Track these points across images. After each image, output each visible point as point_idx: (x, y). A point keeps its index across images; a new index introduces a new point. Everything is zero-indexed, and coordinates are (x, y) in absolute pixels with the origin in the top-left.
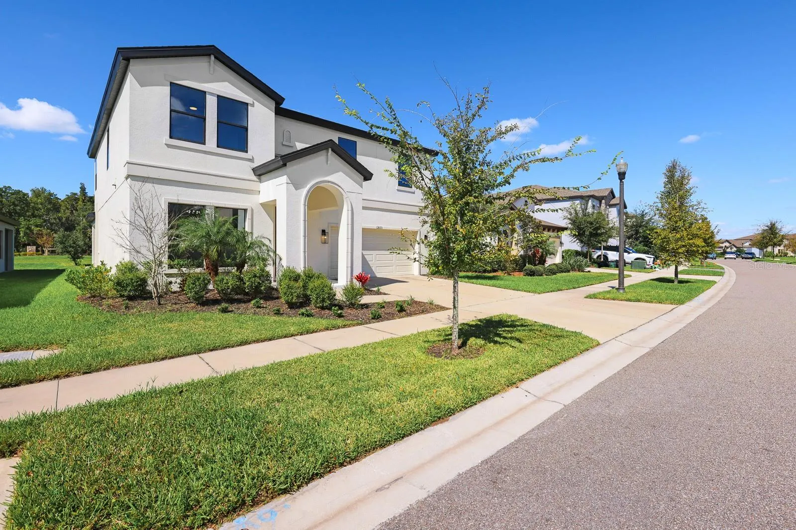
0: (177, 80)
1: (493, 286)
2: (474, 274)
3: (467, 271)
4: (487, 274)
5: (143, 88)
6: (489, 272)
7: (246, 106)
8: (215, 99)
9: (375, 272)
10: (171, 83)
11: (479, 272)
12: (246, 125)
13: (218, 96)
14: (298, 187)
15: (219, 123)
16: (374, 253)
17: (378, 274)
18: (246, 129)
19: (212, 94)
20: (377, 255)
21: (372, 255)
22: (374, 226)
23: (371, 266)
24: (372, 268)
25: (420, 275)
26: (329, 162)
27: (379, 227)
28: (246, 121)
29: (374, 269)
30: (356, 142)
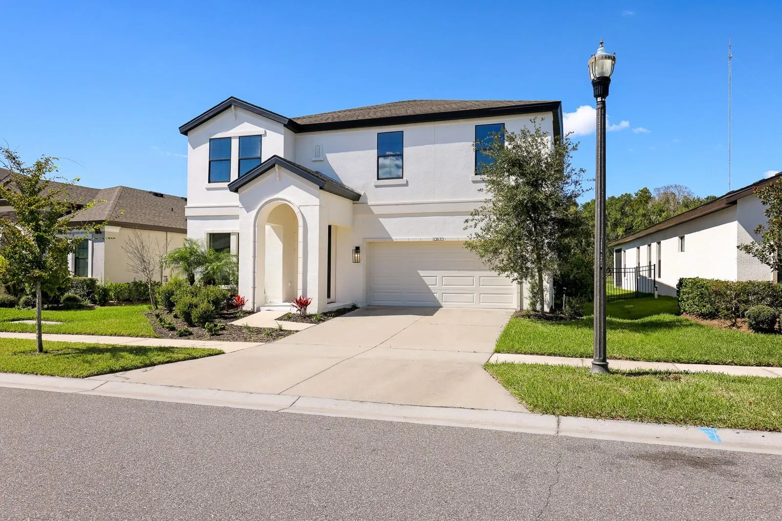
0: (213, 136)
5: (194, 150)
10: (210, 139)
12: (259, 156)
13: (240, 137)
14: (248, 210)
15: (241, 161)
16: (439, 273)
17: (446, 303)
18: (260, 158)
19: (235, 137)
20: (443, 278)
21: (436, 277)
22: (429, 237)
23: (433, 291)
24: (435, 294)
25: (521, 310)
26: (278, 179)
27: (437, 239)
28: (260, 152)
29: (438, 296)
30: (403, 131)
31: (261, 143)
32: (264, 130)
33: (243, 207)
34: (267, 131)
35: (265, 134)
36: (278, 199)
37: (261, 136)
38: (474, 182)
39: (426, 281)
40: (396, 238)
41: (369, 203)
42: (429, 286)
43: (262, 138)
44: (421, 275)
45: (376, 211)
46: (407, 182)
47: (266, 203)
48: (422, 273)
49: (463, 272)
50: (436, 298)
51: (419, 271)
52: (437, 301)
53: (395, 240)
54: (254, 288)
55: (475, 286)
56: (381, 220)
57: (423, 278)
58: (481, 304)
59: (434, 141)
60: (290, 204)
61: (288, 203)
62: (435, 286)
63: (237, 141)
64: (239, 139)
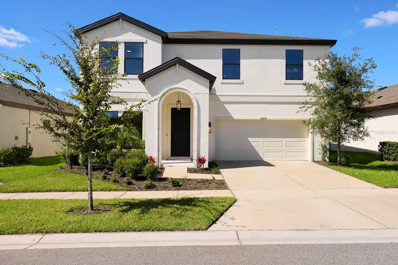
0: (102, 40)
7: (142, 45)
10: (100, 42)
12: (142, 57)
13: (125, 42)
15: (126, 59)
16: (261, 140)
17: (265, 158)
18: (142, 59)
19: (122, 42)
20: (264, 142)
21: (260, 142)
22: (258, 117)
23: (258, 151)
24: (259, 153)
25: (313, 161)
26: (178, 74)
27: (263, 118)
28: (142, 54)
29: (260, 154)
30: (240, 49)
31: (142, 49)
32: (145, 39)
33: (148, 92)
34: (147, 40)
35: (146, 43)
36: (178, 88)
37: (143, 43)
38: (285, 84)
39: (252, 144)
40: (235, 117)
41: (217, 94)
42: (255, 148)
43: (144, 44)
44: (250, 140)
45: (222, 99)
46: (243, 82)
47: (168, 90)
48: (250, 139)
49: (276, 139)
50: (259, 155)
51: (249, 139)
53: (235, 119)
54: (159, 151)
55: (283, 147)
56: (225, 105)
57: (251, 142)
58: (287, 158)
59: (260, 57)
60: (187, 92)
61: (185, 91)
62: (259, 148)
63: (123, 45)
64: (125, 44)
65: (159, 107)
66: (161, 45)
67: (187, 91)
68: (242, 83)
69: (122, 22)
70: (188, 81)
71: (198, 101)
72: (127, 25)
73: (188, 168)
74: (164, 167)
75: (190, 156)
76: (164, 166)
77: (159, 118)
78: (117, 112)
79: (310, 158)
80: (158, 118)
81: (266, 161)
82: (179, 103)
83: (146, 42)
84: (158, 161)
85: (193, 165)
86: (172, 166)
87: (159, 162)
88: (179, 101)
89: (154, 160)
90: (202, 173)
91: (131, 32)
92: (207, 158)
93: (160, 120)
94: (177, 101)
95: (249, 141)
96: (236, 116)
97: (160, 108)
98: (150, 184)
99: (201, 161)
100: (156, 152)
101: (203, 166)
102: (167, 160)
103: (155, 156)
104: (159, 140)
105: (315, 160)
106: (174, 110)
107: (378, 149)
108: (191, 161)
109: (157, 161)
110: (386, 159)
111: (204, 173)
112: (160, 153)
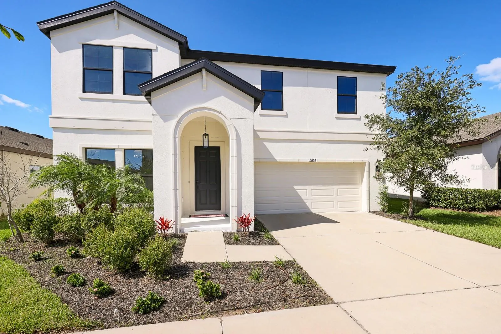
0: (87, 42)
1: (473, 240)
2: (455, 212)
3: (446, 207)
4: (477, 214)
5: (61, 54)
6: (483, 210)
7: (150, 53)
8: (122, 51)
9: (310, 208)
10: (83, 45)
11: (465, 210)
12: (150, 71)
14: (166, 118)
15: (126, 73)
16: (309, 188)
17: (314, 209)
18: (151, 74)
19: (118, 47)
20: (312, 191)
21: (307, 190)
22: (306, 159)
23: (305, 201)
24: (306, 203)
25: (370, 212)
26: (204, 86)
27: (311, 160)
28: (150, 67)
29: (308, 204)
30: (282, 72)
31: (150, 59)
32: (154, 44)
33: (157, 114)
34: (158, 46)
35: (157, 50)
36: (205, 109)
37: (151, 50)
38: (337, 118)
39: (298, 193)
41: (256, 128)
42: (302, 197)
43: (153, 53)
45: (262, 135)
46: (287, 114)
47: (189, 112)
48: (296, 187)
50: (307, 206)
51: (294, 186)
52: (308, 208)
53: (278, 161)
54: (176, 207)
55: (334, 196)
56: (266, 143)
57: (297, 190)
58: (339, 208)
59: (307, 84)
60: (220, 115)
61: (217, 114)
62: (306, 197)
63: (121, 51)
64: (123, 49)
65: (175, 138)
66: (178, 55)
67: (220, 113)
68: (286, 116)
69: (118, 17)
70: (222, 99)
71: (238, 130)
72: (125, 23)
73: (223, 232)
74: (186, 232)
75: (220, 210)
76: (187, 230)
77: (175, 155)
78: (114, 149)
79: (365, 208)
80: (173, 156)
81: (316, 213)
82: (206, 137)
83: (155, 48)
84: (176, 225)
85: (231, 226)
86: (198, 230)
87: (178, 225)
88: (205, 134)
89: (168, 224)
90: (248, 244)
91: (133, 34)
92: (252, 217)
93: (177, 158)
94: (204, 135)
95: (295, 189)
96: (280, 158)
97: (177, 139)
98: (150, 299)
99: (244, 222)
100: (172, 210)
101: (248, 229)
102: (190, 216)
103: (170, 217)
104: (176, 190)
105: (371, 211)
106: (198, 150)
107: (421, 196)
108: (224, 218)
109: (174, 223)
110: (433, 206)
111: (252, 244)
112: (178, 211)
